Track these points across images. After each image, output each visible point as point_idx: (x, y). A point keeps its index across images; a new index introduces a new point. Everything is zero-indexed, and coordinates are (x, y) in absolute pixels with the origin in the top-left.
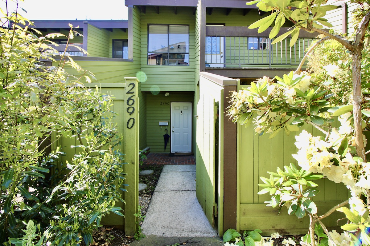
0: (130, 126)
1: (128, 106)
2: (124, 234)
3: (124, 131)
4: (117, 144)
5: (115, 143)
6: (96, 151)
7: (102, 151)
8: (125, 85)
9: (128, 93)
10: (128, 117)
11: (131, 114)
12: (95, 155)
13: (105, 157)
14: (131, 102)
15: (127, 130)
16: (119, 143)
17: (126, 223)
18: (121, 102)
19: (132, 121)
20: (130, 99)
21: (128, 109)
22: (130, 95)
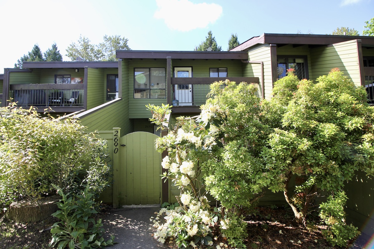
0: (115, 152)
1: (115, 142)
2: (112, 206)
3: (113, 154)
4: (109, 161)
5: (108, 161)
6: (100, 164)
7: (103, 165)
8: (113, 131)
9: (115, 135)
10: (115, 147)
11: (116, 146)
12: (101, 166)
13: (104, 167)
14: (116, 140)
15: (114, 154)
16: (110, 161)
17: (114, 201)
18: (112, 140)
19: (116, 150)
20: (115, 139)
21: (115, 143)
22: (116, 137)
